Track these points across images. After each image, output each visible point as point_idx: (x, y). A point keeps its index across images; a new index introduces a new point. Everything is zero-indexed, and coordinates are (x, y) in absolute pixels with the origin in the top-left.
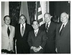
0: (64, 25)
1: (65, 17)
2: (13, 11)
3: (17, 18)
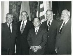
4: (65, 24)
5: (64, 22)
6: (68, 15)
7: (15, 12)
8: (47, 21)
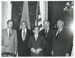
0: (59, 31)
1: (61, 24)
2: (15, 17)
3: (18, 23)
4: (60, 32)
5: (59, 30)
6: (62, 25)
7: (16, 21)
8: (45, 29)
